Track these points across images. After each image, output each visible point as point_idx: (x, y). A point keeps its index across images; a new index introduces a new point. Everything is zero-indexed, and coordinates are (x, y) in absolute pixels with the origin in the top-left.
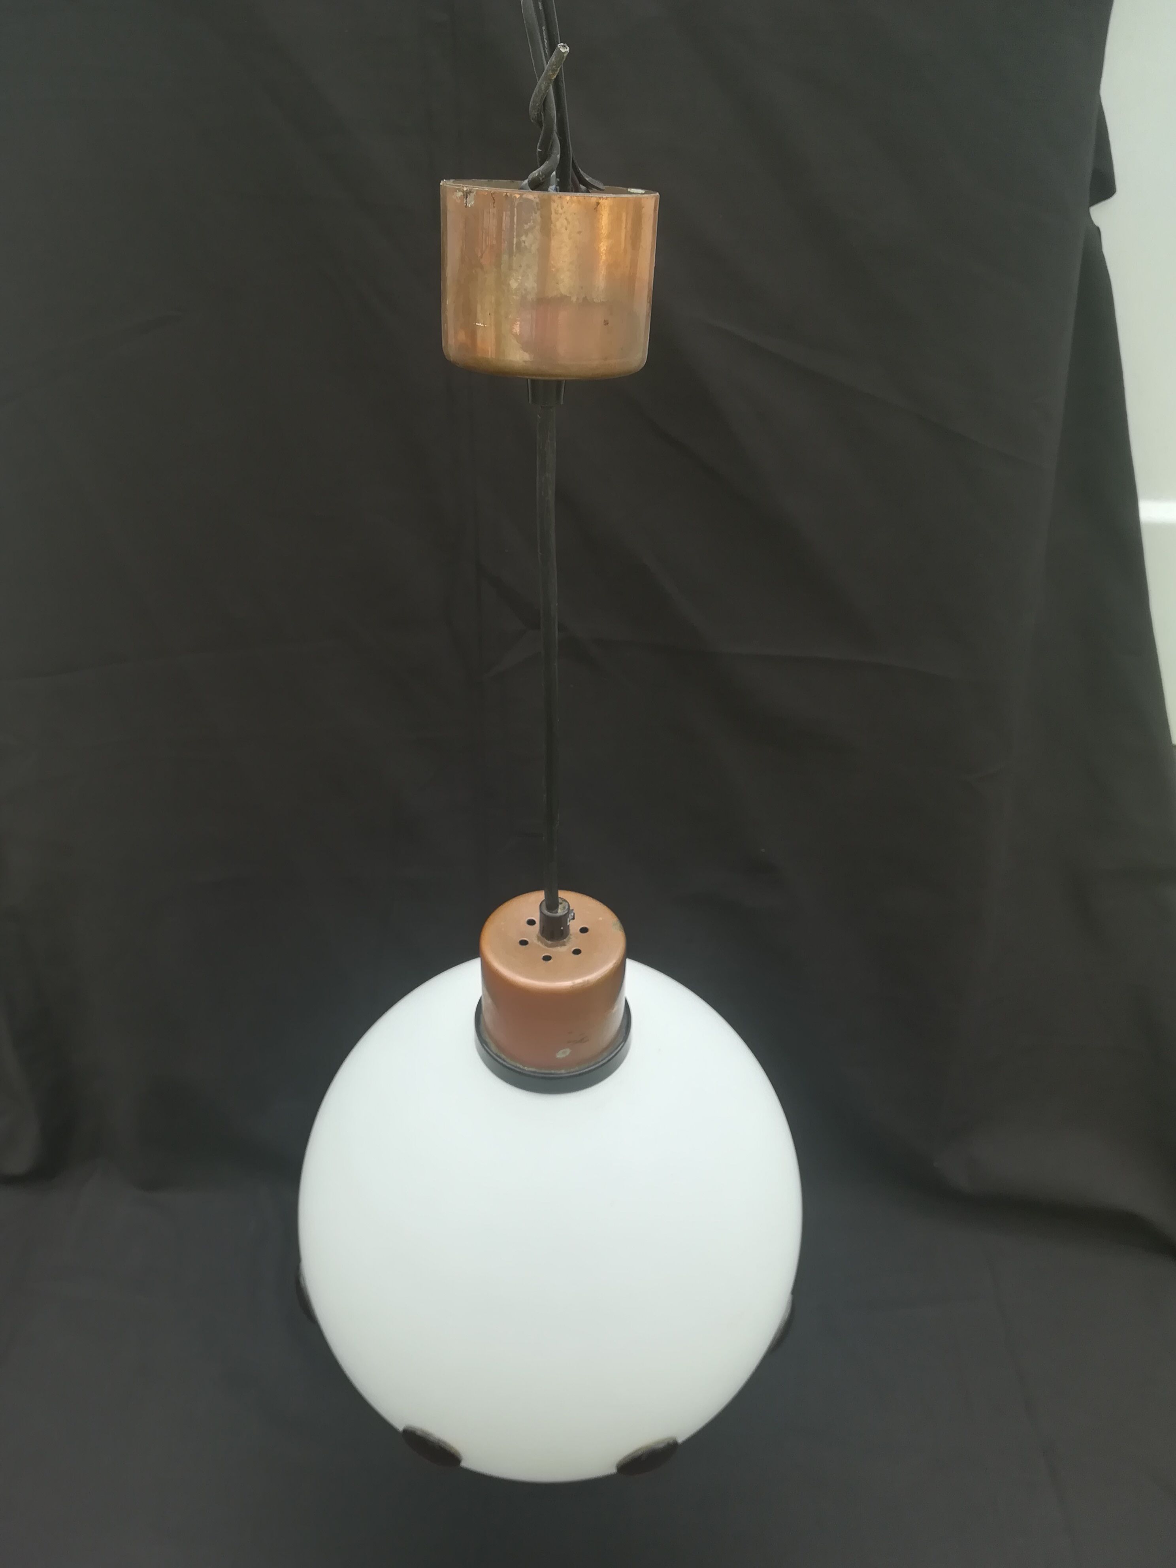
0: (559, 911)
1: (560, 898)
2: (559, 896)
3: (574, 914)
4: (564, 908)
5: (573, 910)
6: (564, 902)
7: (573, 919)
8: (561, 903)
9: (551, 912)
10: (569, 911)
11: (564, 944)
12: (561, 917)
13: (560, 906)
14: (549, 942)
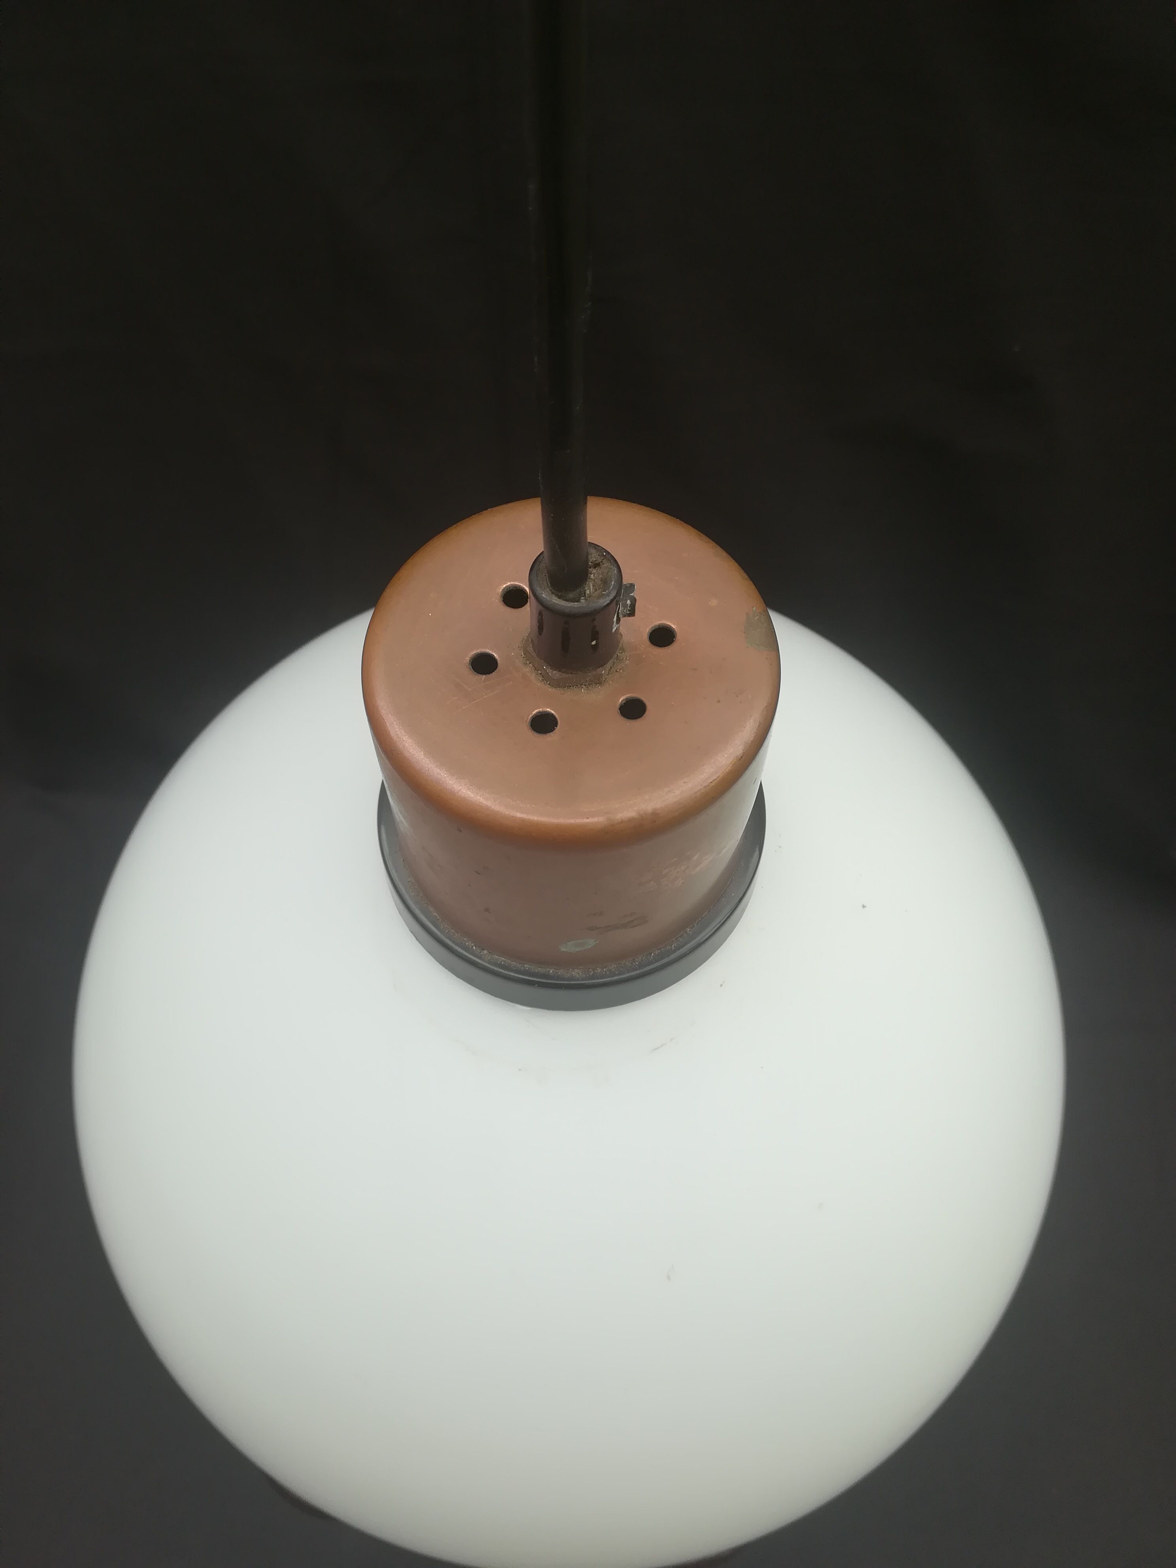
0: (589, 588)
1: (595, 546)
2: (591, 537)
3: (634, 601)
4: (605, 582)
5: (632, 587)
6: (606, 564)
7: (632, 613)
8: (597, 565)
9: (559, 597)
10: (624, 590)
11: (598, 681)
12: (592, 615)
13: (594, 574)
14: (556, 674)
